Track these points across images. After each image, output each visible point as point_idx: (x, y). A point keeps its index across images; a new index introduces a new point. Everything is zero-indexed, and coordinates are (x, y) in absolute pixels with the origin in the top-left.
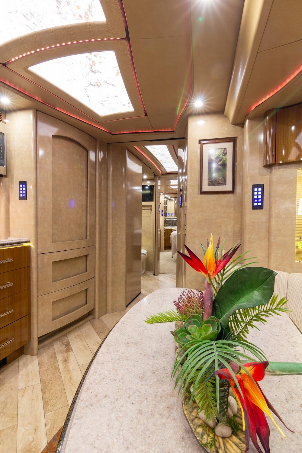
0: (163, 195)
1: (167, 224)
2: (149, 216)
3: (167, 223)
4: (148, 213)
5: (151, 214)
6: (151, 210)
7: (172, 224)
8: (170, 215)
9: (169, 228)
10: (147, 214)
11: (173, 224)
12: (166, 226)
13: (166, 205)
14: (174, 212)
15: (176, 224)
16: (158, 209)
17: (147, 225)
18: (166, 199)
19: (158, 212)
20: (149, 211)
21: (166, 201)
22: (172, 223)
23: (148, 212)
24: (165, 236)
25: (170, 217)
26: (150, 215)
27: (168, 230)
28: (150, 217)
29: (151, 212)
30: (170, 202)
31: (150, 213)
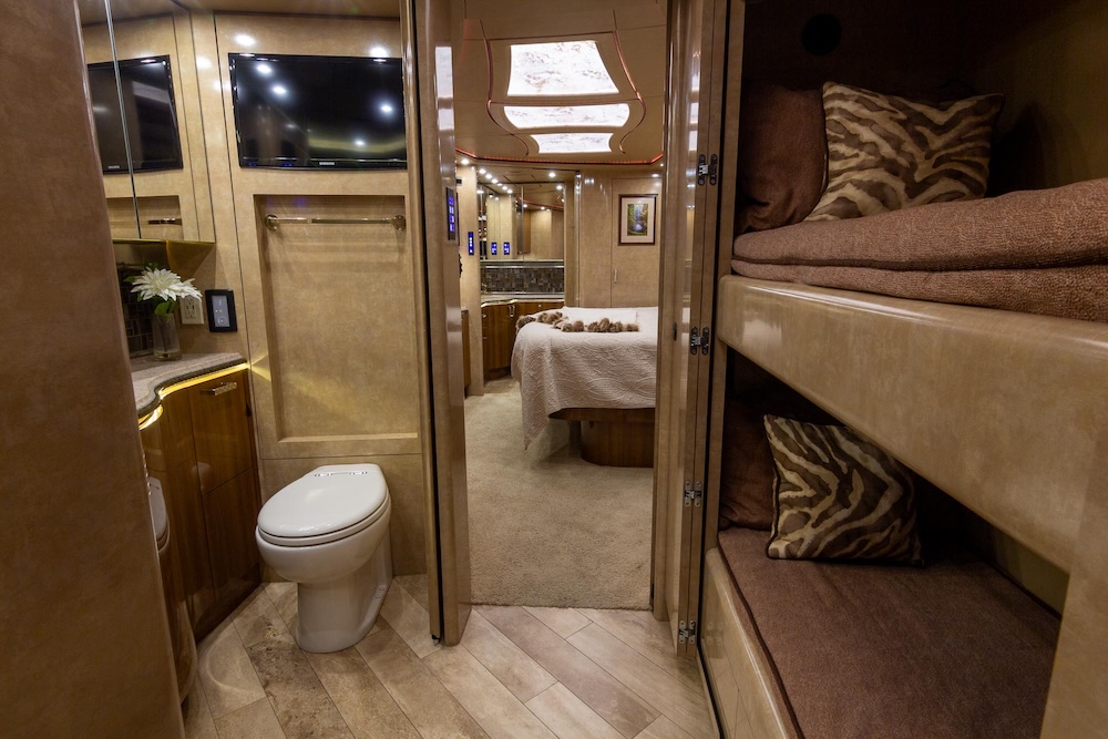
0: (471, 165)
1: (491, 286)
2: (390, 264)
3: (492, 278)
4: (383, 244)
5: (401, 250)
6: (400, 223)
7: (507, 285)
8: (501, 249)
9: (498, 298)
10: (380, 250)
11: (514, 286)
12: (489, 290)
13: (484, 218)
14: (513, 239)
15: (522, 286)
16: (438, 213)
17: (381, 321)
18: (481, 192)
19: (439, 241)
20: (390, 230)
21: (485, 196)
22: (508, 280)
23: (382, 237)
24: (485, 333)
25: (501, 258)
26: (395, 257)
27: (496, 309)
28: (398, 267)
29: (401, 239)
30: (499, 203)
31: (394, 243)
